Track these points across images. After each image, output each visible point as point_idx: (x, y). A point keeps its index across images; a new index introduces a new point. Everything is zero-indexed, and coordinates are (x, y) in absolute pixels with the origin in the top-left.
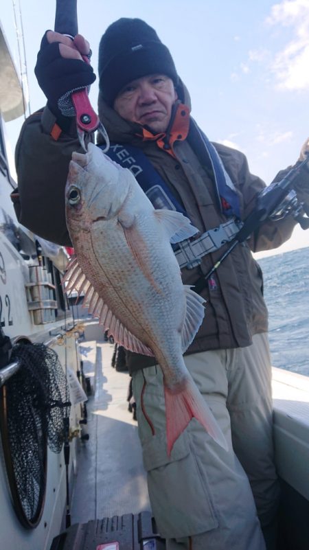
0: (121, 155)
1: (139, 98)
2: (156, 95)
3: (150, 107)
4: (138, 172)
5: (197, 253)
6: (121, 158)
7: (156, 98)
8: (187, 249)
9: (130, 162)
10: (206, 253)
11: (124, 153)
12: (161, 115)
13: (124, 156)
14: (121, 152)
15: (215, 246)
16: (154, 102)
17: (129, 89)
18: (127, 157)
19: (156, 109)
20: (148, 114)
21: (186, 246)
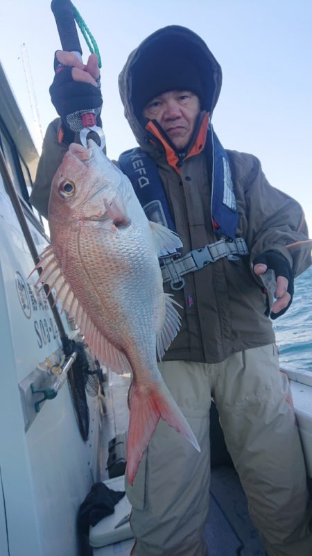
0: (136, 164)
1: (164, 113)
2: (181, 111)
3: (174, 122)
4: (145, 185)
5: (179, 271)
6: (135, 167)
7: (180, 114)
8: (171, 266)
9: (141, 173)
10: (188, 272)
11: (139, 163)
12: (184, 131)
13: (138, 165)
14: (137, 162)
15: (196, 266)
16: (178, 118)
17: (156, 104)
18: (141, 167)
19: (180, 125)
20: (172, 128)
21: (170, 264)
